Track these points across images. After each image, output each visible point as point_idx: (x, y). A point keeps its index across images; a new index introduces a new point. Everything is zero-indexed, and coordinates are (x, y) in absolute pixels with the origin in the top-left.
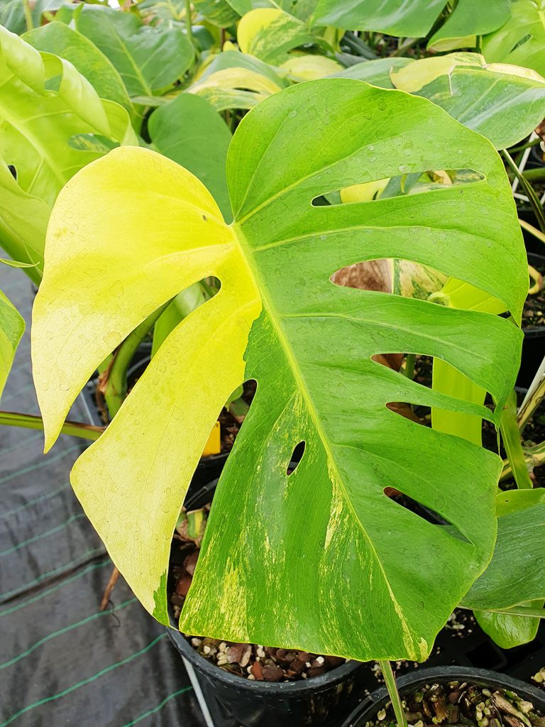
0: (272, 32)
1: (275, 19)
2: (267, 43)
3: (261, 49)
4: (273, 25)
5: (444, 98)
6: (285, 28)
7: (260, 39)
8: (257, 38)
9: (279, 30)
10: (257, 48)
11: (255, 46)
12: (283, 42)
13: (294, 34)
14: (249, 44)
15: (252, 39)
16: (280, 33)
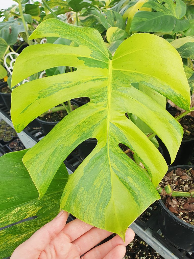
0: (117, 34)
1: (116, 30)
2: (116, 37)
3: (114, 39)
4: (116, 32)
5: (189, 49)
6: (120, 32)
7: (113, 37)
8: (113, 36)
9: (119, 33)
10: (113, 39)
11: (112, 39)
12: (121, 37)
13: (123, 34)
14: (110, 38)
15: (111, 37)
16: (119, 34)
